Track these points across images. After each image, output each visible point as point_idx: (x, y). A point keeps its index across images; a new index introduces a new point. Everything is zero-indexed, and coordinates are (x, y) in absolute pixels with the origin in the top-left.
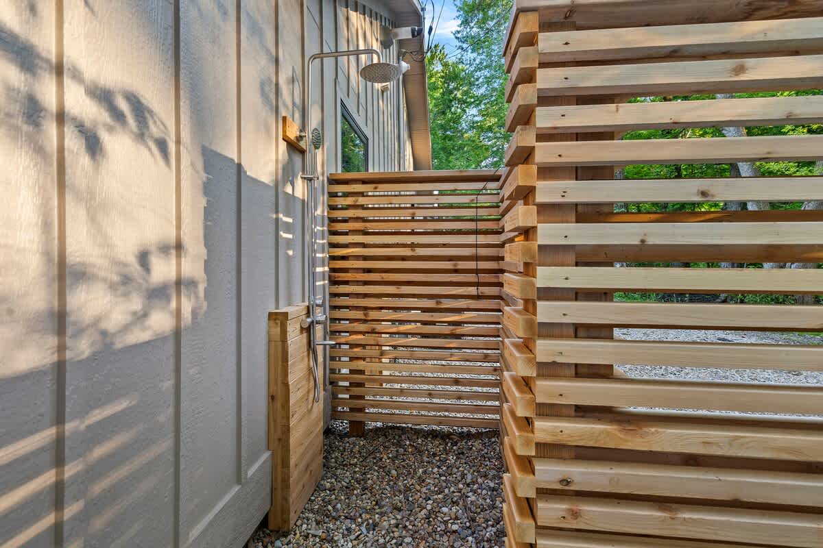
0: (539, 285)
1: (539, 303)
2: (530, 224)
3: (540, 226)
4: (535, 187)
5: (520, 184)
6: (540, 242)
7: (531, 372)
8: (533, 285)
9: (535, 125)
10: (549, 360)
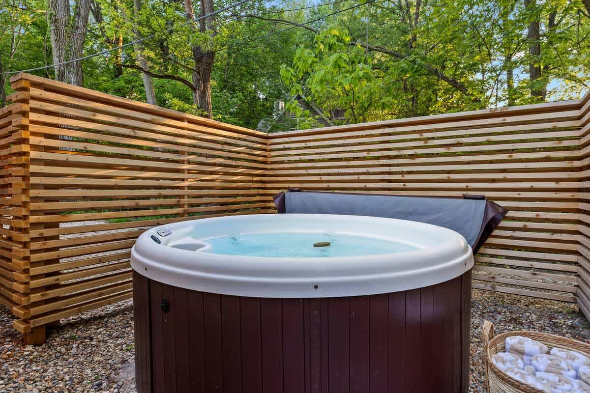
0: (31, 171)
1: (31, 178)
2: (27, 151)
3: (31, 152)
4: (29, 139)
5: (23, 137)
6: (31, 157)
7: (28, 200)
8: (29, 171)
9: (28, 117)
10: (35, 196)
